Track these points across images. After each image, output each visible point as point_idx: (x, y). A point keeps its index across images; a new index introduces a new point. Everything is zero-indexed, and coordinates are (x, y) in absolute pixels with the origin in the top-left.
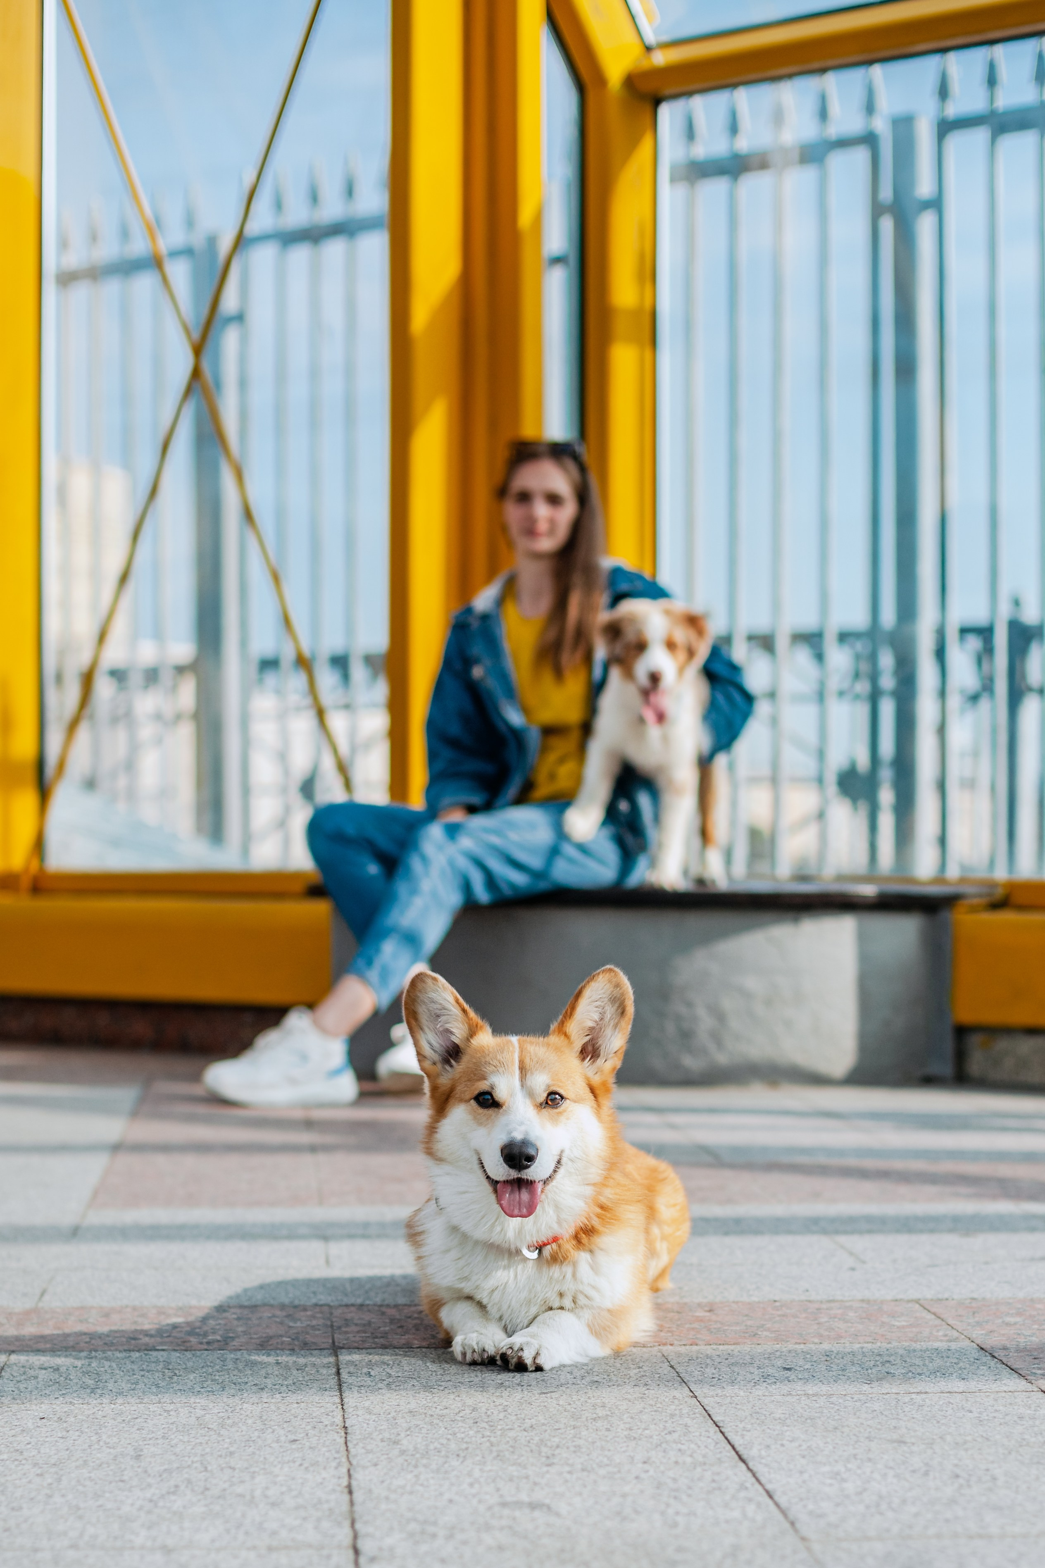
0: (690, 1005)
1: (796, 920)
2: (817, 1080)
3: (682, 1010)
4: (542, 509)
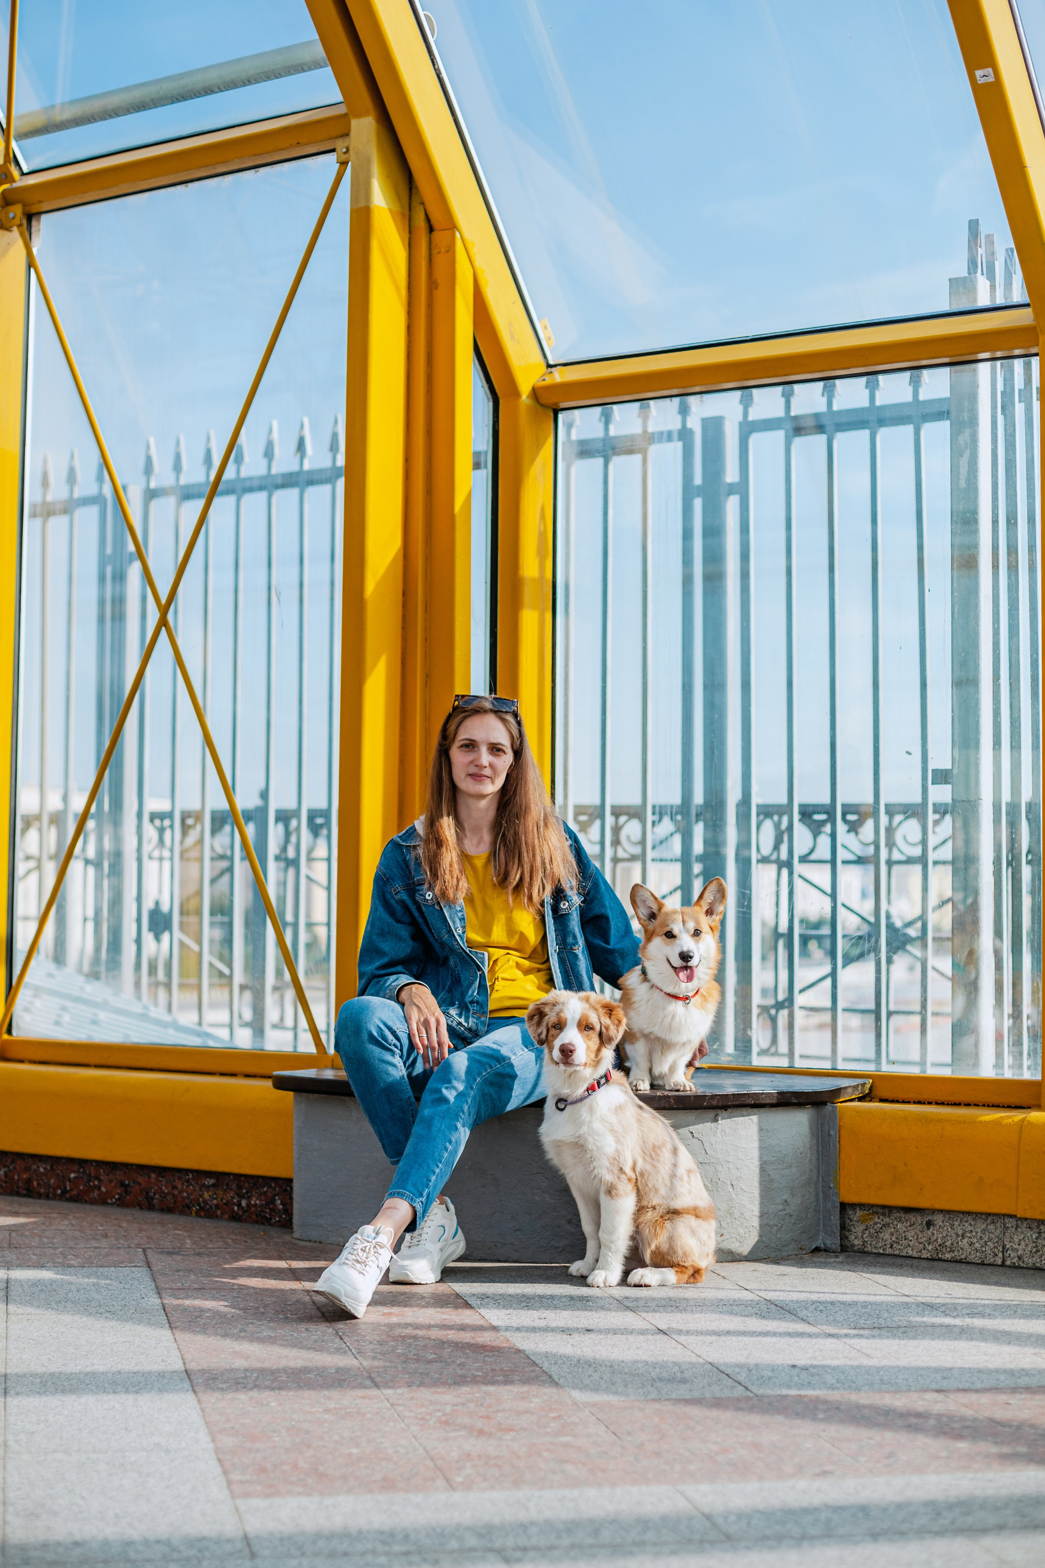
1: (715, 1119)
4: (486, 758)
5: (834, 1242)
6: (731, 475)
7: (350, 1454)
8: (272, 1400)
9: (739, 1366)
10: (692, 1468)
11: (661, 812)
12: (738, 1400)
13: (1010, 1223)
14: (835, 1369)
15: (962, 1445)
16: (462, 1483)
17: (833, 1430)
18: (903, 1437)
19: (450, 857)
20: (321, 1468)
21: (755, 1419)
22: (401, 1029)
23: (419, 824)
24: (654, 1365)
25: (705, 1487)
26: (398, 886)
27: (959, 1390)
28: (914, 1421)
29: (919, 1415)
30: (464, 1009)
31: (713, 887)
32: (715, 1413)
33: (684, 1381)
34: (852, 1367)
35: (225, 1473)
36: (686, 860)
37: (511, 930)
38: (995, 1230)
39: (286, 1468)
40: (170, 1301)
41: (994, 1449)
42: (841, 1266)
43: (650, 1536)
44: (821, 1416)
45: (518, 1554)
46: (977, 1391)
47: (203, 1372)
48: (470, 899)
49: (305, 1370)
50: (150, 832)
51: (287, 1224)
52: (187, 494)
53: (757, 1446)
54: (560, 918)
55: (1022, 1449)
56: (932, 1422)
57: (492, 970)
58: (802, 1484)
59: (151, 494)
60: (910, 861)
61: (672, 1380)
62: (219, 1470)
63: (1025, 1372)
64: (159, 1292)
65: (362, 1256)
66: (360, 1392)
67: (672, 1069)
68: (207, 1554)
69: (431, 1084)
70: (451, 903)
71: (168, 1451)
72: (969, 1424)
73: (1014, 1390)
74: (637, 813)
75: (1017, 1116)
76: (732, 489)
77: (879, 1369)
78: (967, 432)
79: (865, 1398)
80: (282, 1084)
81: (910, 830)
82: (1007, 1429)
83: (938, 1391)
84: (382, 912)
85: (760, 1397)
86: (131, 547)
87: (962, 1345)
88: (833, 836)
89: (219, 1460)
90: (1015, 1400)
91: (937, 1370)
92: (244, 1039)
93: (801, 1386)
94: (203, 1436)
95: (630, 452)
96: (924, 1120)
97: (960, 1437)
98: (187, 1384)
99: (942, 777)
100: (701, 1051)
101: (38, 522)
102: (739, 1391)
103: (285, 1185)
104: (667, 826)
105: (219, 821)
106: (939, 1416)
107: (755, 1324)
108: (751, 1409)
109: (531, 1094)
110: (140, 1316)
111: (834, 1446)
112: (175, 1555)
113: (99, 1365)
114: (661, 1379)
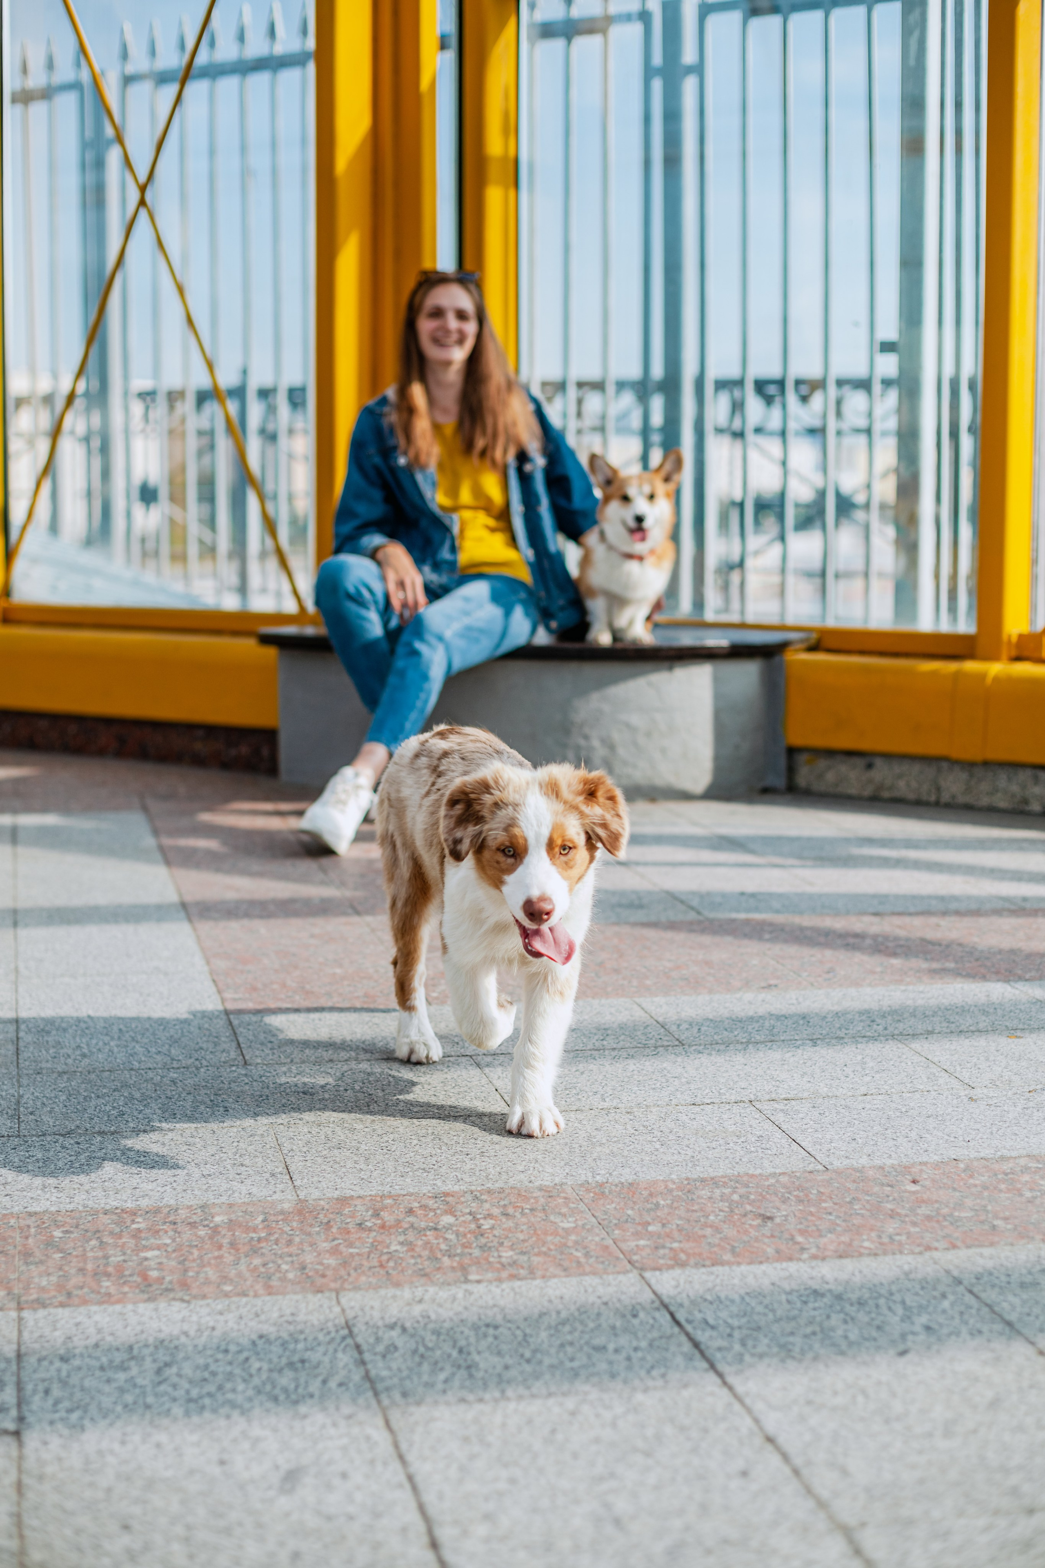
0: (586, 737)
1: (670, 669)
2: (686, 796)
3: (582, 742)
4: (453, 323)
5: (780, 782)
6: (689, 56)
7: (334, 974)
8: (262, 927)
9: (693, 893)
10: (648, 982)
11: (621, 385)
12: (691, 923)
13: (945, 765)
14: (780, 896)
15: (896, 962)
16: (437, 998)
17: (778, 949)
18: (842, 955)
19: (422, 425)
20: (308, 987)
21: (707, 939)
22: (378, 587)
23: (391, 392)
24: (614, 893)
25: (660, 1000)
26: (372, 450)
27: (894, 914)
28: (851, 940)
29: (856, 936)
30: (436, 566)
31: (672, 458)
32: (669, 935)
33: (641, 907)
34: (797, 894)
35: (219, 992)
36: (645, 432)
37: (478, 491)
38: (930, 771)
39: (275, 986)
40: (167, 841)
41: (925, 965)
42: (788, 804)
43: (610, 1042)
44: (767, 936)
45: (489, 1059)
46: (910, 914)
47: (197, 904)
48: (441, 466)
49: (292, 901)
50: (137, 408)
51: (272, 770)
52: (162, 78)
53: (708, 963)
54: (525, 479)
55: (951, 965)
56: (868, 941)
57: (462, 531)
58: (748, 996)
59: (128, 80)
60: (858, 431)
61: (631, 906)
62: (214, 989)
63: (955, 898)
64: (156, 832)
65: (343, 797)
66: (343, 920)
67: (631, 623)
68: (205, 1063)
69: (405, 637)
70: (423, 468)
71: (166, 974)
72: (902, 943)
73: (944, 913)
74: (599, 386)
75: (952, 667)
76: (689, 70)
77: (820, 896)
78: (917, 12)
79: (807, 921)
80: (266, 640)
81: (856, 401)
82: (937, 948)
83: (876, 914)
84: (357, 477)
85: (711, 921)
86: (109, 131)
87: (898, 874)
88: (784, 406)
89: (214, 981)
90: (944, 922)
91: (874, 896)
92: (230, 603)
93: (748, 910)
94: (199, 960)
95: (591, 31)
96: (867, 670)
97: (894, 955)
98: (182, 914)
99: (888, 347)
100: (658, 606)
101: (19, 108)
102: (692, 916)
103: (269, 736)
104: (628, 399)
105: (202, 398)
106: (875, 937)
107: (707, 855)
108: (703, 931)
109: (498, 645)
110: (138, 854)
111: (778, 962)
112: (175, 1065)
113: (101, 899)
114: (620, 905)
